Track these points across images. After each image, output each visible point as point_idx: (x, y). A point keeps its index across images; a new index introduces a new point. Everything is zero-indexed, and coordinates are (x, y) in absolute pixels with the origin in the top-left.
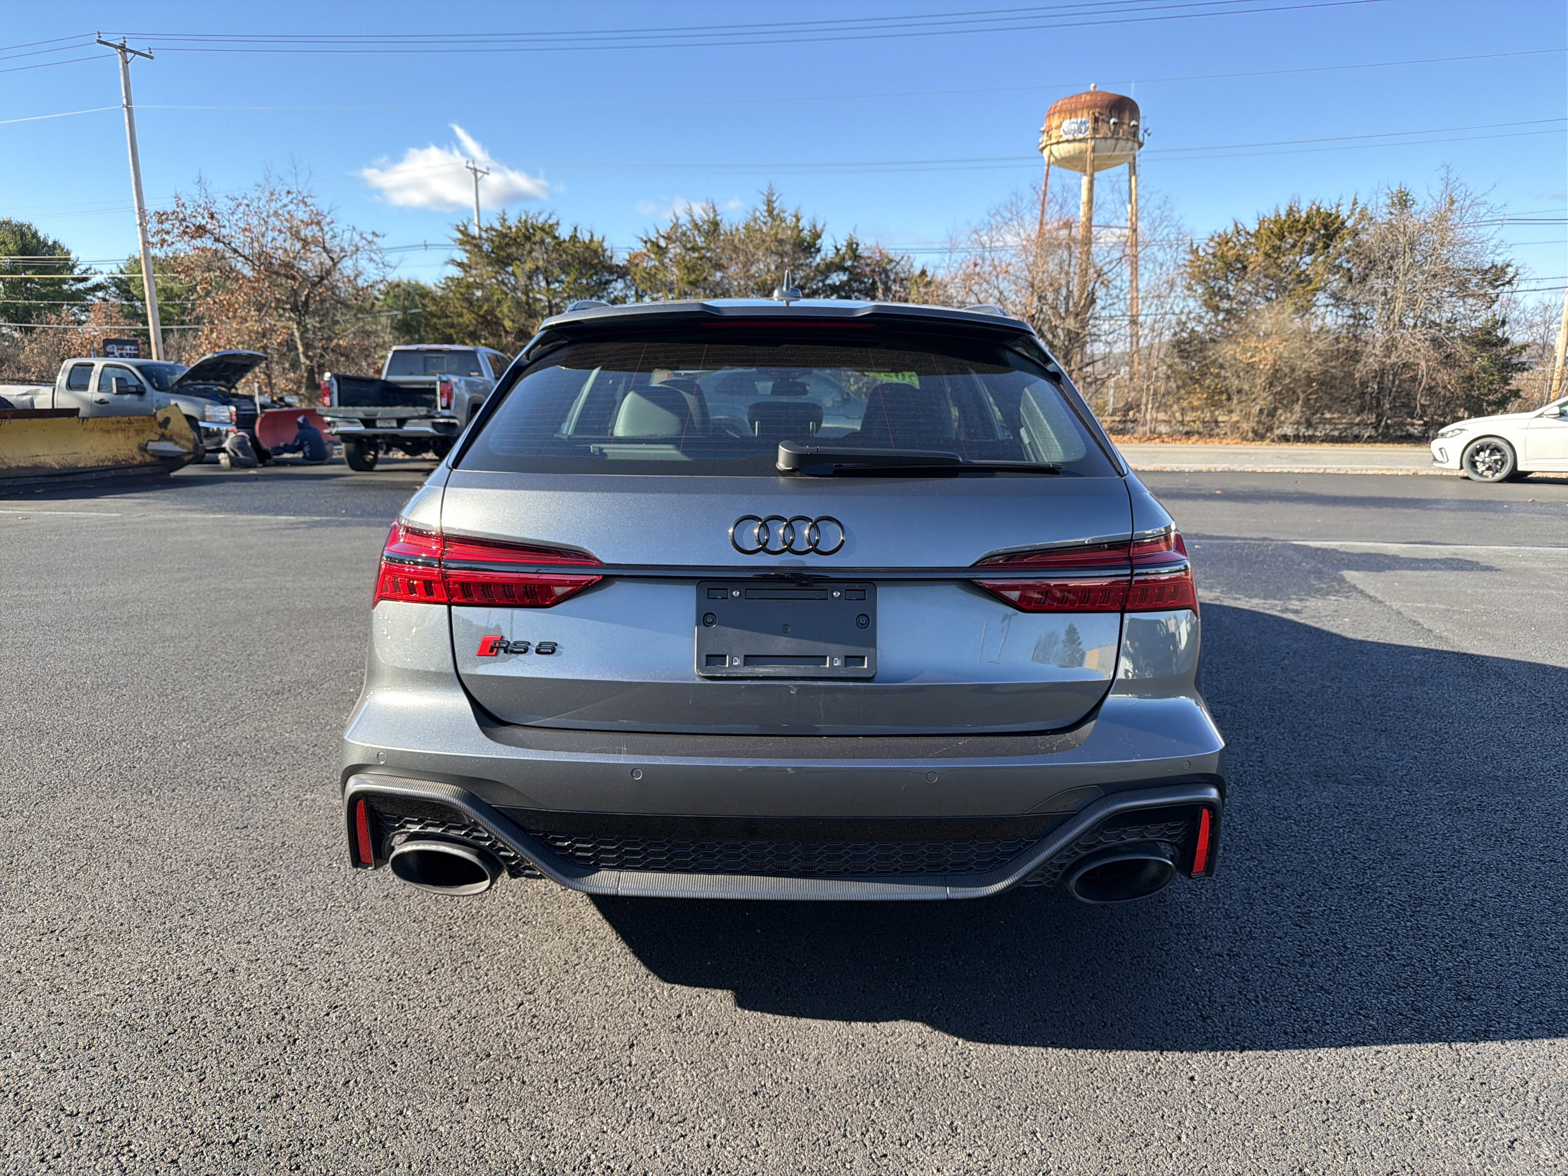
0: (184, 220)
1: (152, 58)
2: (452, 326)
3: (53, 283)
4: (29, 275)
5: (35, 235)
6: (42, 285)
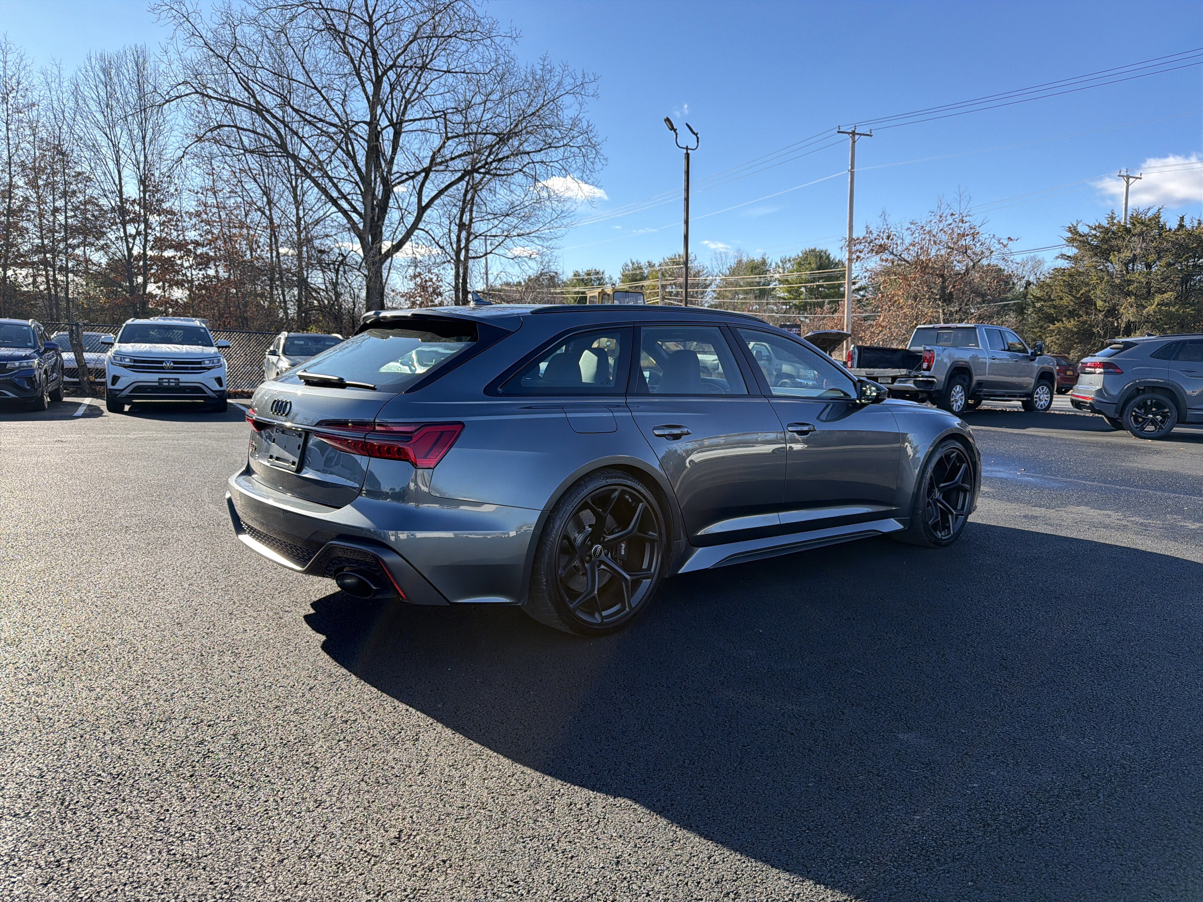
0: (871, 242)
1: (871, 136)
2: (1055, 307)
3: (833, 287)
4: (821, 283)
5: (828, 257)
6: (829, 289)
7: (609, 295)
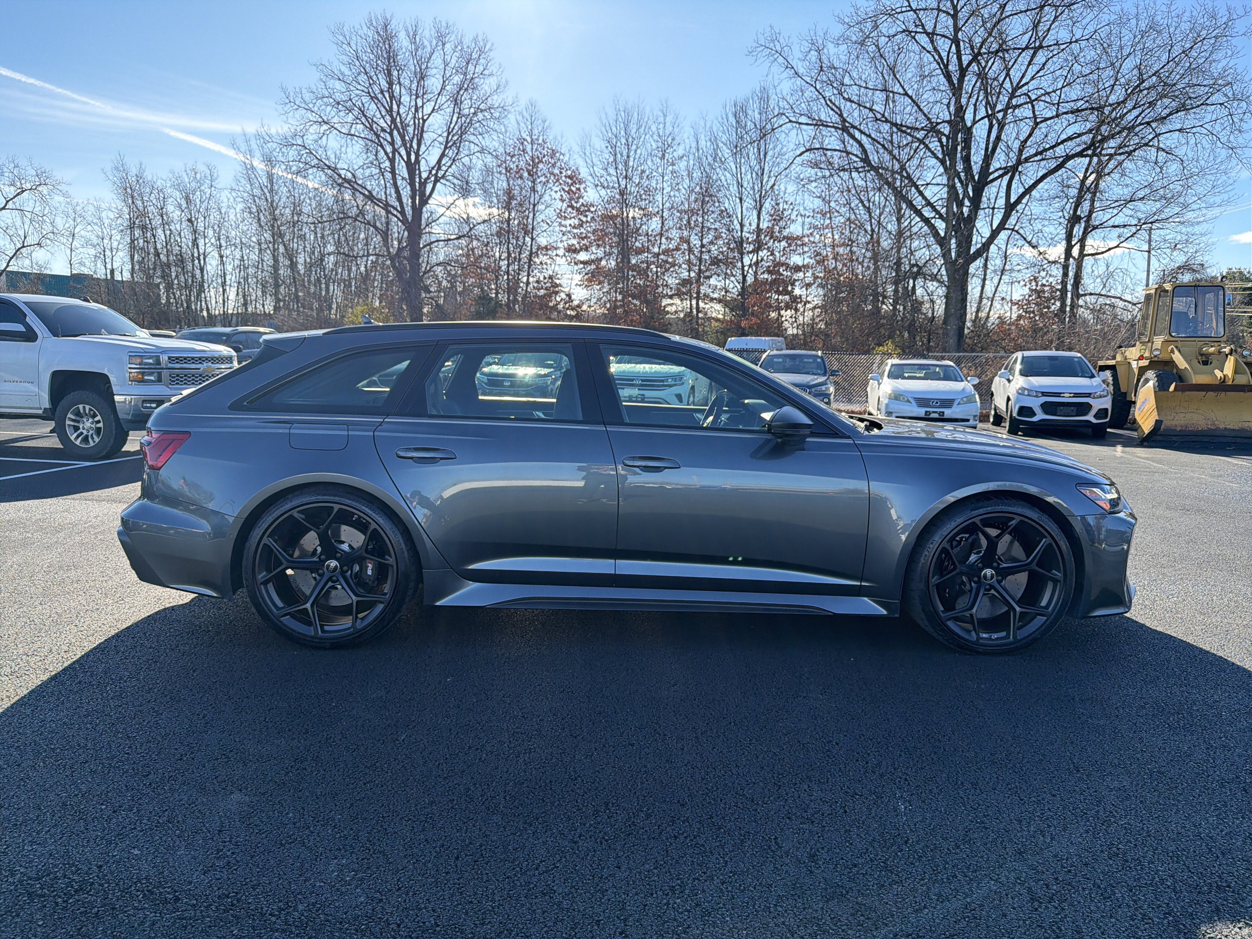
7: (1167, 291)
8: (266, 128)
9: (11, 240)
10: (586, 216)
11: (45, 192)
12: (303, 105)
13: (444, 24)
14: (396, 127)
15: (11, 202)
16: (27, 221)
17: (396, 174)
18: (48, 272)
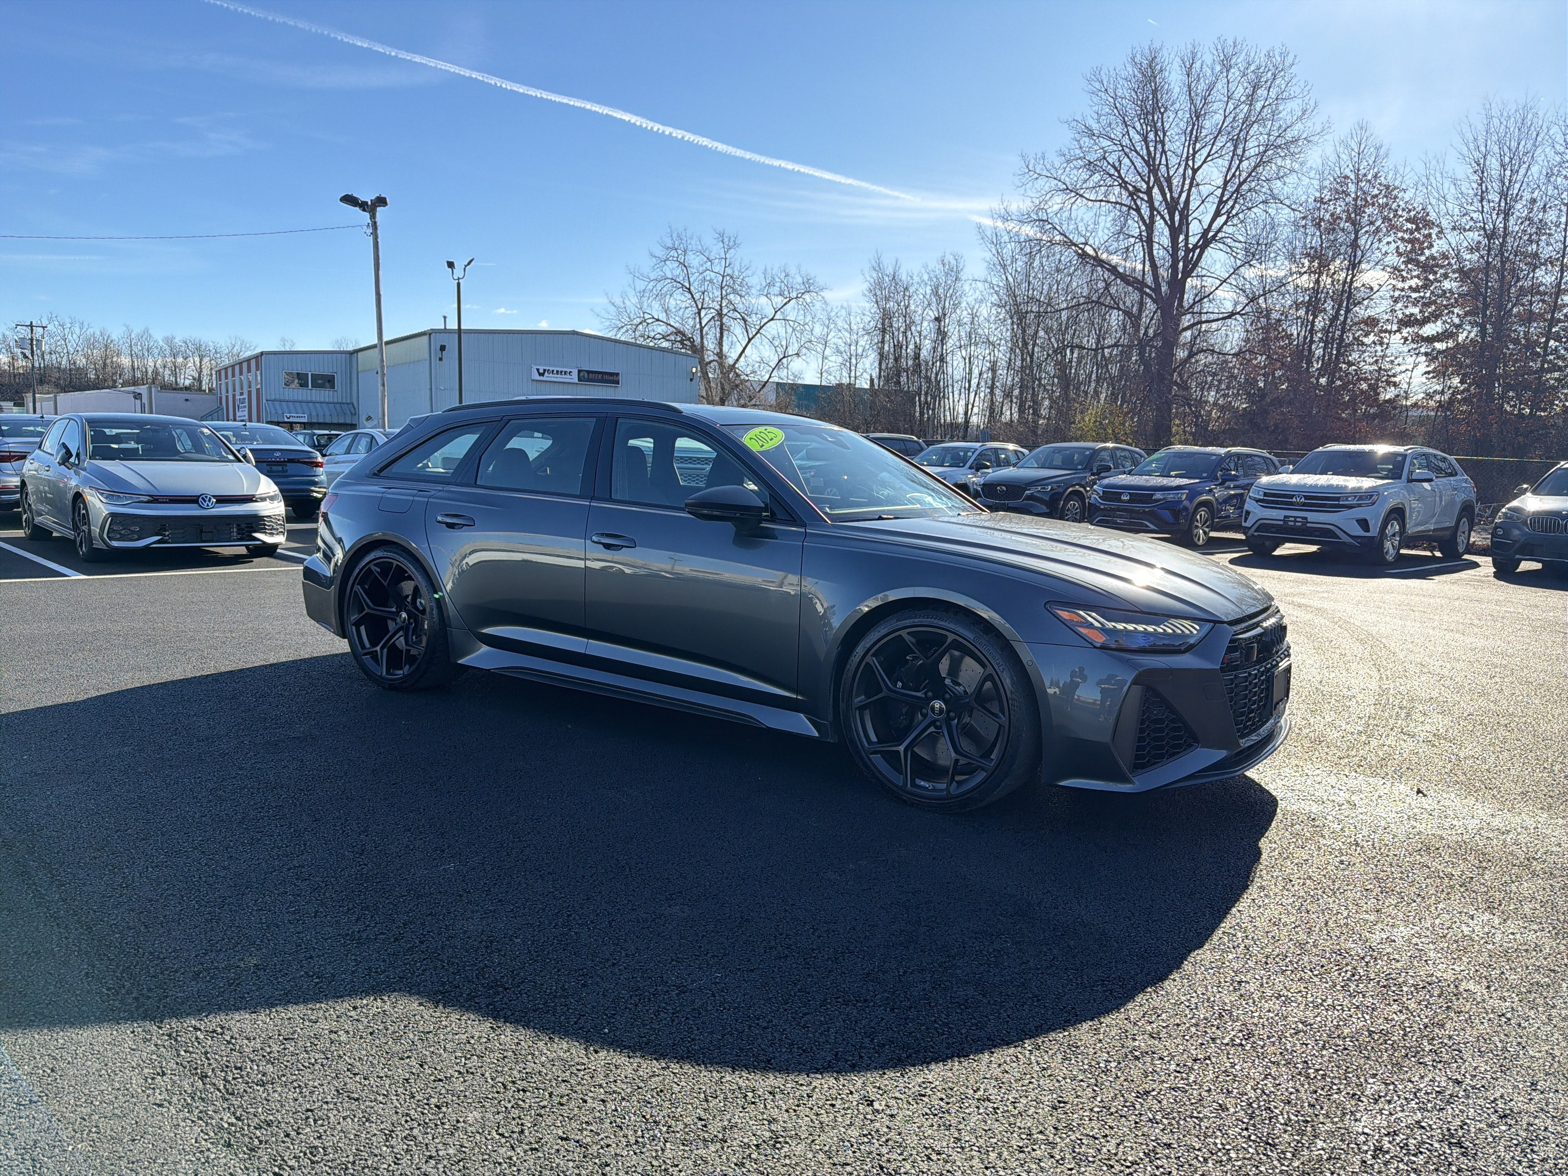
8: (1005, 205)
9: (776, 351)
10: (1435, 273)
11: (809, 300)
12: (1045, 173)
13: (1230, 42)
14: (1157, 181)
15: (779, 312)
16: (790, 330)
17: (1152, 242)
18: (800, 382)
